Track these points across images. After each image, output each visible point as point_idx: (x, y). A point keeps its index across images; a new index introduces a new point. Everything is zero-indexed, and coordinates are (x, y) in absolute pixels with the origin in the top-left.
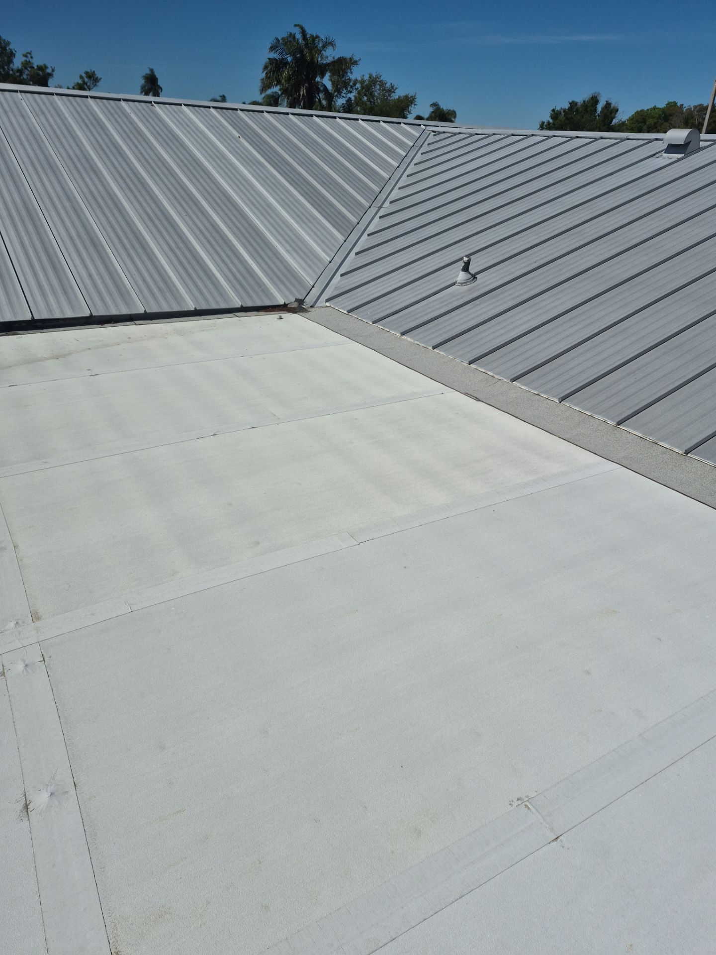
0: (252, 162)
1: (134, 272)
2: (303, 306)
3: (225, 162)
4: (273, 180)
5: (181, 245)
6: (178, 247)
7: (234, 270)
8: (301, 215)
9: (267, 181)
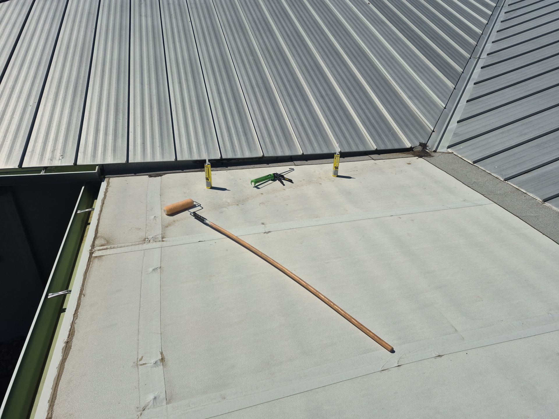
0: (378, 22)
1: (295, 116)
2: (427, 151)
3: (359, 23)
4: (394, 37)
5: (329, 93)
6: (327, 95)
7: (369, 115)
8: (418, 66)
9: (391, 37)
